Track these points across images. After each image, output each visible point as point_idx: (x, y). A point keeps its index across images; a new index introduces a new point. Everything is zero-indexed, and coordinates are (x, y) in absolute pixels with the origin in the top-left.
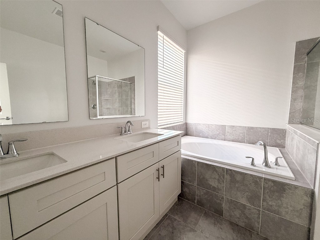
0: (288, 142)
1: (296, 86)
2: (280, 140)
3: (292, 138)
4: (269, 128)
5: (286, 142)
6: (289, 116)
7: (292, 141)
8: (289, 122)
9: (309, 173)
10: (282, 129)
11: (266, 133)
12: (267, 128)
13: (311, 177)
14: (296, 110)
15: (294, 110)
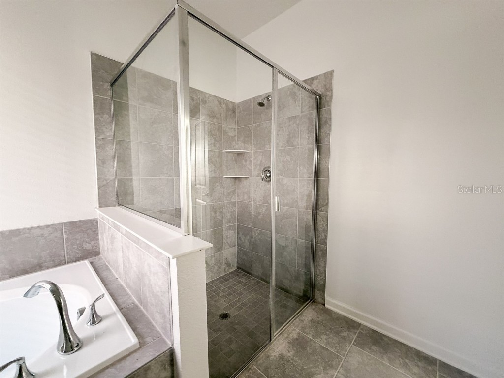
0: (104, 242)
1: (103, 136)
2: (89, 243)
3: (111, 236)
4: (62, 224)
5: (101, 242)
6: (99, 192)
7: (112, 243)
8: (100, 203)
9: (157, 312)
10: (90, 220)
11: (56, 237)
12: (59, 224)
13: (162, 321)
14: (108, 181)
15: (105, 182)
